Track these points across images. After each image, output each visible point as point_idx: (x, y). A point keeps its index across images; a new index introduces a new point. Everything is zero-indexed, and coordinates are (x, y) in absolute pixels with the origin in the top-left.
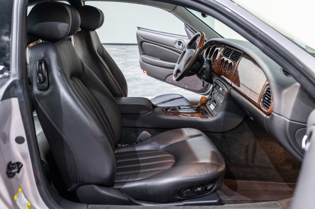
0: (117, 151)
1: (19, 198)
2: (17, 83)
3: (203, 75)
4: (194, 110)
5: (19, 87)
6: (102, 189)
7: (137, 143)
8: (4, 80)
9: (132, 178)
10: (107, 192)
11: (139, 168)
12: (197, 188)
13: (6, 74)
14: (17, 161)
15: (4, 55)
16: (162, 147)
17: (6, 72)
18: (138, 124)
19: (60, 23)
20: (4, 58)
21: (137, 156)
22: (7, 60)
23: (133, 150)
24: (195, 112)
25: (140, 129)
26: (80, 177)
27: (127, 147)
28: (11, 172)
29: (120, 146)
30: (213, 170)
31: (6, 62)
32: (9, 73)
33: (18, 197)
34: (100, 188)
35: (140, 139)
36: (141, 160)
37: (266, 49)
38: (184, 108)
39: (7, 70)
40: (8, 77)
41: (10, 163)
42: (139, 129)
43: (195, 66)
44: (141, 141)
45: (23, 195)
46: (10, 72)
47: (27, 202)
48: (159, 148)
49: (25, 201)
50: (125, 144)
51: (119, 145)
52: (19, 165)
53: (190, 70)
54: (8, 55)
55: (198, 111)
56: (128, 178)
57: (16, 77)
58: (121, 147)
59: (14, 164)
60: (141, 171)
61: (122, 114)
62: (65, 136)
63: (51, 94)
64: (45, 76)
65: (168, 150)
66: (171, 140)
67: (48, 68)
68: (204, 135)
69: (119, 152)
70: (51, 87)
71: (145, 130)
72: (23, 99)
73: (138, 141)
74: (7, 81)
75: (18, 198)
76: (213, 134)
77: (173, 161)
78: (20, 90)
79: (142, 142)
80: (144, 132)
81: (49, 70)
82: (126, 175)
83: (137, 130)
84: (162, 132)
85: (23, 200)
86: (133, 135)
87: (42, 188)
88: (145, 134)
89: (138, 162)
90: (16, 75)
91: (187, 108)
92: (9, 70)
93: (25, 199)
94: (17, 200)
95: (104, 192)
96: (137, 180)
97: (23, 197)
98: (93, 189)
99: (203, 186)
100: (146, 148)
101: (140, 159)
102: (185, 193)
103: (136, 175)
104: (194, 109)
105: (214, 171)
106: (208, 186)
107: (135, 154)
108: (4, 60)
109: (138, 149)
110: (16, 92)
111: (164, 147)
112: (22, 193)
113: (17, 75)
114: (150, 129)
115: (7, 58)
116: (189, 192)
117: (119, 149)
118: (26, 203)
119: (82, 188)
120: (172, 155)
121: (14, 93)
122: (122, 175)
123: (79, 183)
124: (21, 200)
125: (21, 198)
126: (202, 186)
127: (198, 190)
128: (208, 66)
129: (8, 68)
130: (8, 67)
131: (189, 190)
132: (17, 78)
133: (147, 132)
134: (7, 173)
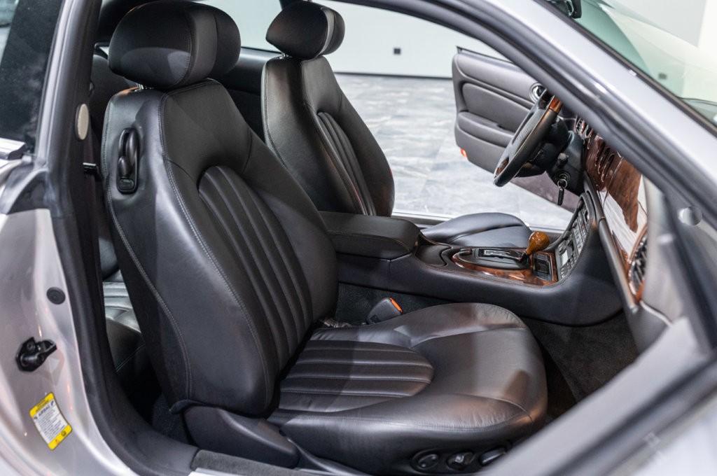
0: (320, 335)
1: (44, 414)
2: (47, 179)
3: (562, 177)
4: (513, 262)
5: (51, 187)
6: (236, 419)
7: (368, 323)
8: (22, 171)
9: (319, 405)
10: (249, 428)
11: (342, 384)
12: (455, 457)
13: (27, 159)
14: (48, 338)
15: (27, 119)
16: (416, 341)
17: (27, 155)
18: (376, 280)
19: (171, 50)
20: (26, 127)
21: (350, 355)
22: (31, 130)
23: (351, 340)
24: (516, 266)
25: (378, 293)
26: (189, 388)
27: (345, 329)
28: (26, 359)
29: (329, 325)
30: (495, 421)
31: (29, 133)
32: (33, 157)
33: (40, 412)
34: (233, 417)
35: (375, 316)
36: (357, 366)
37: (615, 138)
38: (492, 254)
39: (29, 151)
40: (31, 165)
41: (32, 340)
42: (377, 291)
43: (541, 153)
44: (376, 320)
45: (55, 408)
46: (35, 155)
47: (64, 423)
48: (409, 342)
49: (60, 421)
50: (341, 321)
51: (326, 323)
52: (48, 348)
53: (530, 162)
54: (34, 119)
55: (522, 266)
56: (309, 405)
57: (45, 166)
58: (331, 329)
59: (40, 343)
60: (344, 392)
61: (337, 252)
62: (160, 295)
63: (138, 203)
64: (132, 164)
65: (424, 352)
66: (441, 327)
67: (141, 147)
68: (522, 328)
69: (321, 339)
70: (142, 188)
71: (389, 297)
72: (59, 214)
73: (371, 319)
74: (28, 173)
75: (40, 415)
76: (550, 325)
77: (426, 379)
78: (52, 195)
79: (379, 322)
80: (387, 301)
81: (141, 150)
82: (308, 395)
83: (373, 293)
84: (430, 305)
85: (56, 419)
86: (365, 303)
87: (96, 399)
88: (387, 305)
89: (348, 369)
90: (45, 163)
91: (500, 255)
92: (33, 151)
93: (60, 417)
94: (36, 418)
95: (240, 426)
96: (327, 411)
97: (57, 412)
98: (219, 416)
99: (471, 453)
100: (381, 338)
101: (356, 362)
102: (423, 463)
103: (330, 399)
104: (516, 260)
105: (498, 422)
106: (486, 454)
107: (350, 349)
108: (27, 131)
109: (364, 338)
110: (45, 197)
111: (419, 342)
112: (54, 403)
113: (47, 163)
114: (402, 295)
115: (32, 126)
116: (434, 461)
117: (324, 331)
118: (60, 427)
119: (195, 411)
120: (431, 364)
121: (41, 199)
122: (300, 394)
123: (189, 398)
124: (47, 418)
125: (50, 414)
126: (466, 454)
127: (456, 461)
128: (577, 154)
129: (32, 147)
130: (30, 146)
131: (434, 457)
132: (46, 169)
133: (393, 301)
134: (18, 360)
